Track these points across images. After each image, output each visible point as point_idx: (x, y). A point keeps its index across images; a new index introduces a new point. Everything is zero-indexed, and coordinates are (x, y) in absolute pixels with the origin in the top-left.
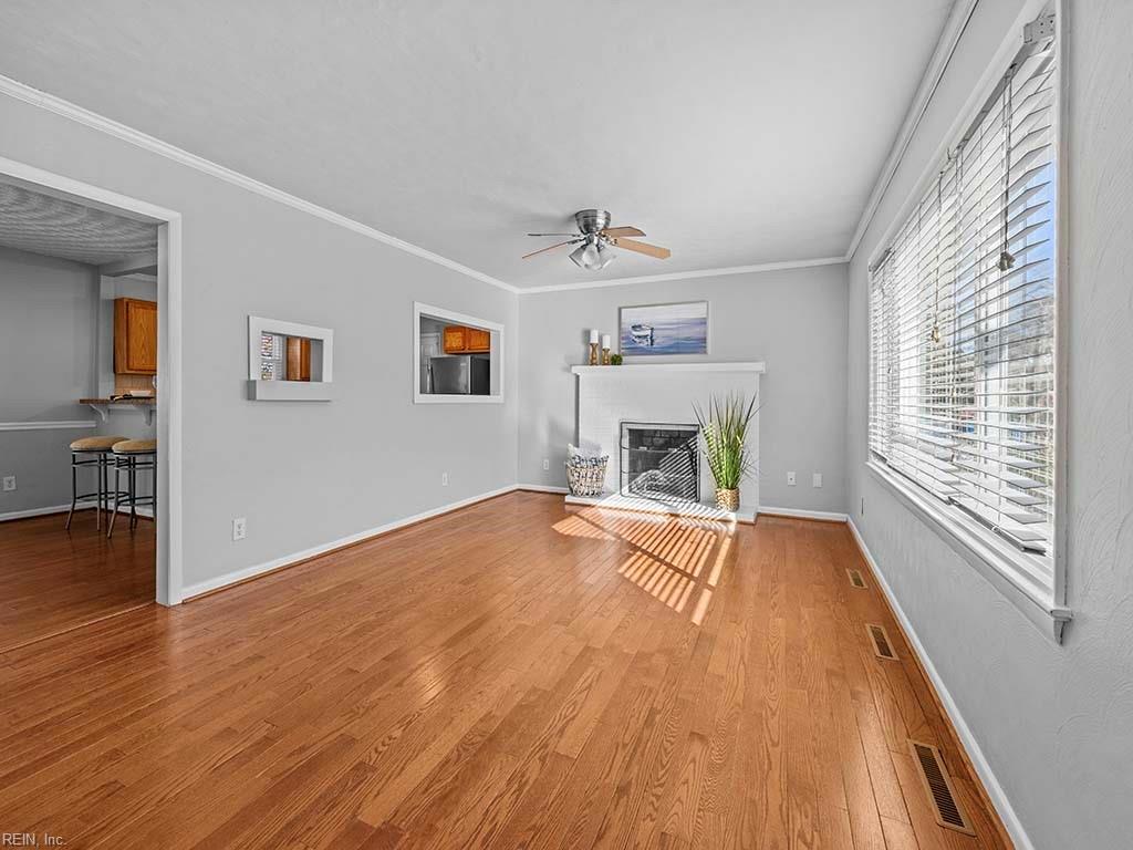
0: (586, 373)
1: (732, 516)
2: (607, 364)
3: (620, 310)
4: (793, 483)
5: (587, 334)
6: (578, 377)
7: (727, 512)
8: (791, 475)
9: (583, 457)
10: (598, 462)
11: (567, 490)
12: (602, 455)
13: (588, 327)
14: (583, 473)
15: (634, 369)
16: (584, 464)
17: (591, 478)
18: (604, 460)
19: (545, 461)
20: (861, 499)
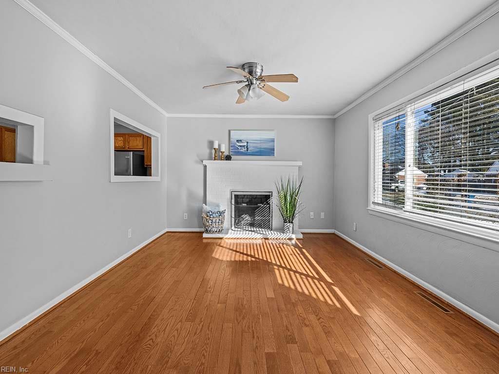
0: (210, 164)
1: (294, 236)
2: (224, 160)
3: (229, 131)
4: (313, 217)
5: (211, 143)
6: (205, 167)
7: (291, 235)
8: (312, 213)
9: (213, 211)
10: (221, 213)
11: (203, 230)
12: (221, 209)
13: (211, 139)
14: (214, 220)
15: (238, 163)
16: (214, 215)
17: (218, 223)
18: (223, 212)
19: (185, 214)
20: (355, 224)
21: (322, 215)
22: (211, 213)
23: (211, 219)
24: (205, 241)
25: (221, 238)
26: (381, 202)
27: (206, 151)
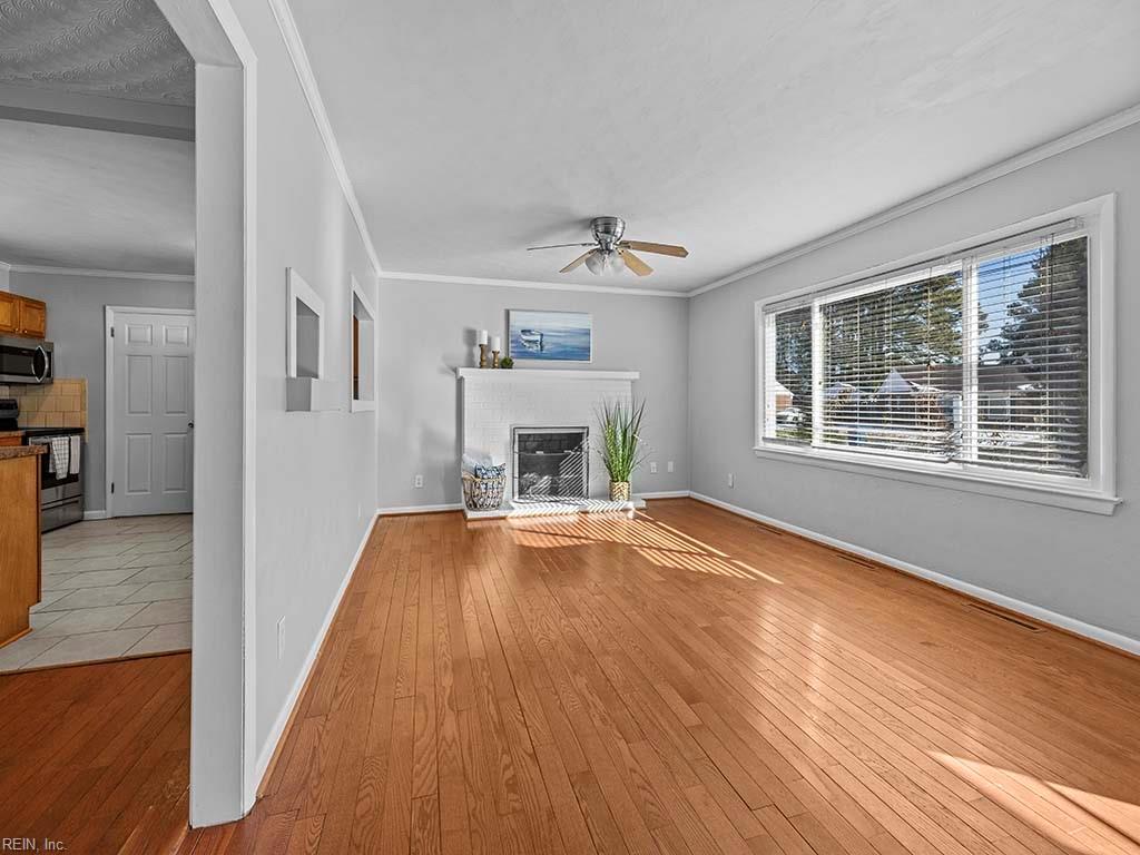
0: (471, 375)
1: (631, 505)
2: (498, 368)
3: (508, 313)
4: (654, 471)
5: (471, 336)
6: (460, 381)
7: (626, 502)
8: (653, 464)
9: (486, 467)
12: (497, 463)
13: (473, 326)
14: (490, 484)
15: (525, 374)
16: (490, 474)
18: (503, 468)
19: (417, 477)
20: (730, 476)
21: (670, 467)
22: (484, 471)
23: (485, 481)
24: (470, 525)
25: (504, 518)
26: (775, 437)
27: (461, 350)
